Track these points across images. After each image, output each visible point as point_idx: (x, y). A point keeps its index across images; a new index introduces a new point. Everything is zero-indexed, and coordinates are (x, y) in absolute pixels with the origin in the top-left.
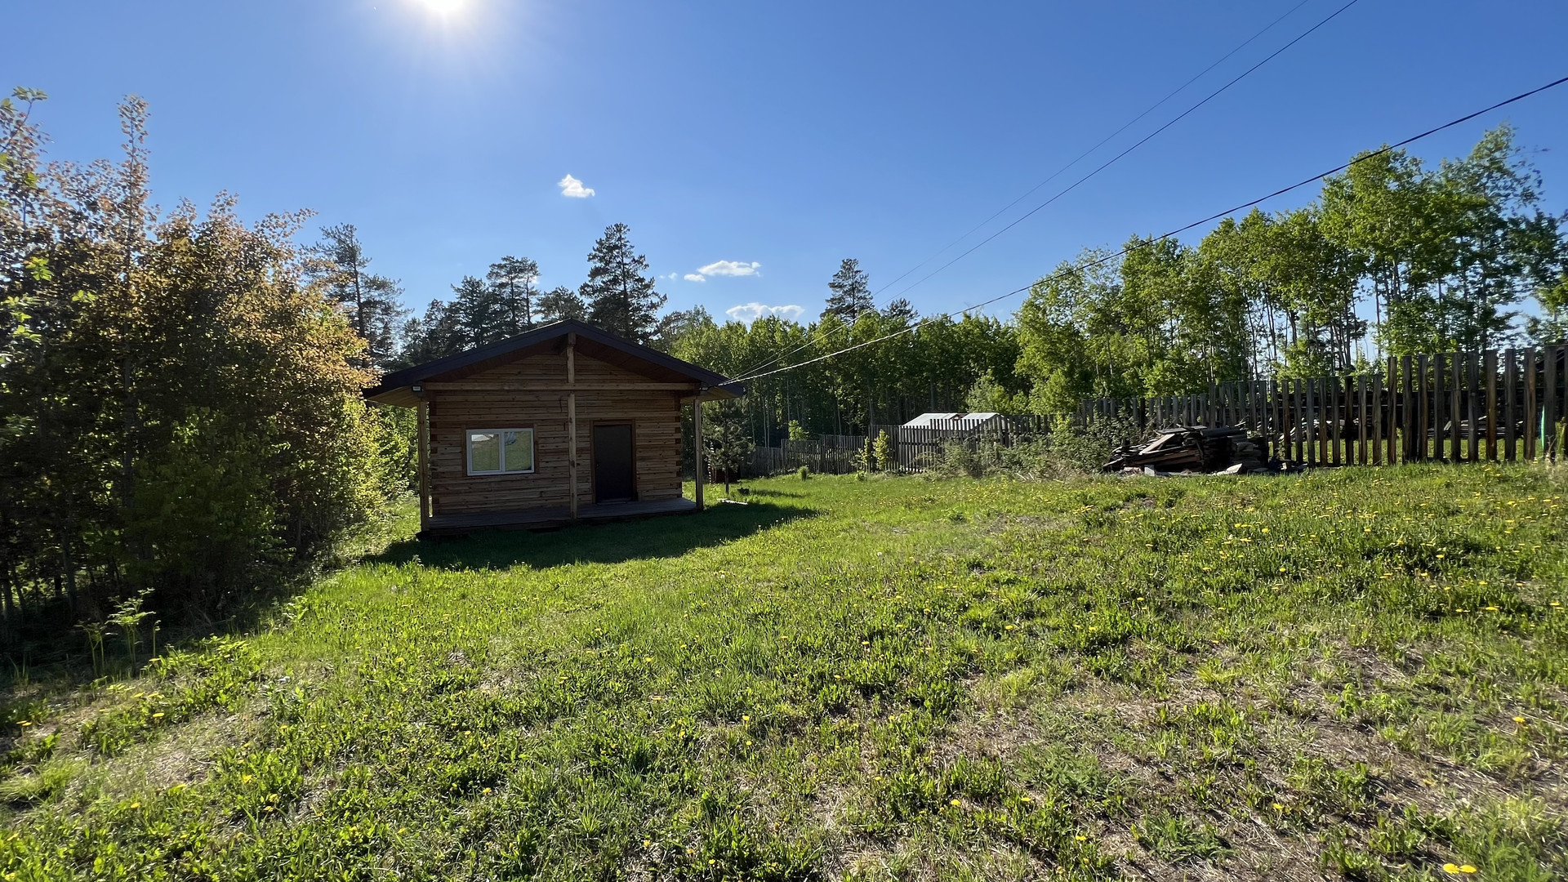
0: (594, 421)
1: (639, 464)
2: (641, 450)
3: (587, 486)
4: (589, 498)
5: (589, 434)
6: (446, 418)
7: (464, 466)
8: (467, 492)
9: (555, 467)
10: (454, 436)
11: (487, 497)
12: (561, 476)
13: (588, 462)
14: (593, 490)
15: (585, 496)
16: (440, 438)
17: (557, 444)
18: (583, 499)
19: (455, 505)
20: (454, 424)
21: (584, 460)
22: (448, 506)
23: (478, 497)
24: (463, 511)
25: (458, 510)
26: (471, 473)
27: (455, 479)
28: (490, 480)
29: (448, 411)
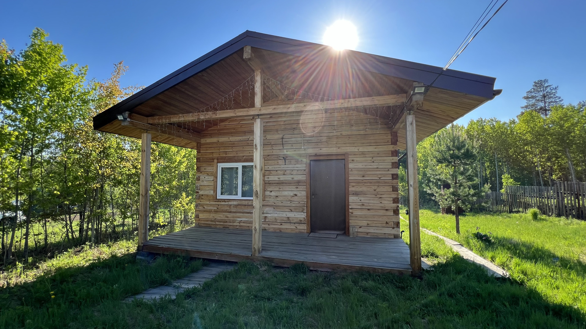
0: (311, 156)
2: (354, 184)
3: (302, 216)
4: (304, 228)
5: (305, 168)
6: (206, 155)
7: (215, 191)
8: (216, 212)
9: (277, 196)
10: (210, 168)
11: (228, 217)
12: (281, 204)
13: (304, 193)
14: (308, 220)
15: (301, 224)
16: (202, 169)
17: (279, 176)
18: (298, 227)
19: (207, 221)
20: (210, 159)
21: (301, 192)
22: (204, 221)
23: (222, 216)
24: (212, 226)
25: (209, 224)
26: (219, 197)
27: (209, 200)
28: (230, 203)
29: (207, 150)
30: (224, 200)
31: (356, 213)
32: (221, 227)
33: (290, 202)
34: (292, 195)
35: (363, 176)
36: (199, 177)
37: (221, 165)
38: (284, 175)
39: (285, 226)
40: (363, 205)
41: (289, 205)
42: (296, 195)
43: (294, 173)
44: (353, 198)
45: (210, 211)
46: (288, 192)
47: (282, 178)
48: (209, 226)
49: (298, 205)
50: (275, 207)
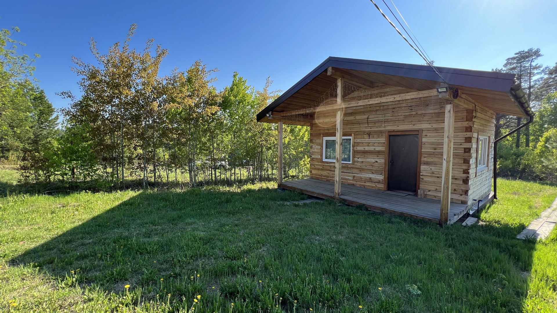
0: (389, 132)
1: (423, 167)
2: (426, 155)
3: (381, 177)
4: (382, 186)
5: (384, 142)
6: (316, 131)
7: (322, 156)
8: (322, 170)
9: (363, 162)
10: (318, 140)
11: (329, 174)
12: (365, 168)
13: (383, 161)
14: (385, 181)
15: (379, 184)
16: (314, 141)
17: (364, 147)
18: (378, 186)
19: (317, 175)
20: (319, 134)
21: (380, 160)
22: (315, 175)
23: (325, 173)
24: (320, 179)
25: (318, 178)
26: (324, 160)
27: (318, 162)
28: (331, 165)
29: (316, 128)
30: (327, 162)
31: (426, 179)
32: (325, 180)
33: (371, 167)
34: (374, 161)
35: (435, 149)
36: (312, 146)
37: (326, 138)
38: (368, 146)
39: (368, 184)
40: (433, 173)
41: (371, 169)
42: (377, 162)
43: (376, 144)
44: (424, 167)
45: (318, 169)
46: (371, 159)
47: (367, 148)
48: (318, 179)
49: (378, 169)
50: (361, 169)
